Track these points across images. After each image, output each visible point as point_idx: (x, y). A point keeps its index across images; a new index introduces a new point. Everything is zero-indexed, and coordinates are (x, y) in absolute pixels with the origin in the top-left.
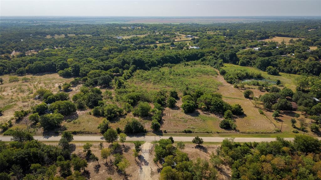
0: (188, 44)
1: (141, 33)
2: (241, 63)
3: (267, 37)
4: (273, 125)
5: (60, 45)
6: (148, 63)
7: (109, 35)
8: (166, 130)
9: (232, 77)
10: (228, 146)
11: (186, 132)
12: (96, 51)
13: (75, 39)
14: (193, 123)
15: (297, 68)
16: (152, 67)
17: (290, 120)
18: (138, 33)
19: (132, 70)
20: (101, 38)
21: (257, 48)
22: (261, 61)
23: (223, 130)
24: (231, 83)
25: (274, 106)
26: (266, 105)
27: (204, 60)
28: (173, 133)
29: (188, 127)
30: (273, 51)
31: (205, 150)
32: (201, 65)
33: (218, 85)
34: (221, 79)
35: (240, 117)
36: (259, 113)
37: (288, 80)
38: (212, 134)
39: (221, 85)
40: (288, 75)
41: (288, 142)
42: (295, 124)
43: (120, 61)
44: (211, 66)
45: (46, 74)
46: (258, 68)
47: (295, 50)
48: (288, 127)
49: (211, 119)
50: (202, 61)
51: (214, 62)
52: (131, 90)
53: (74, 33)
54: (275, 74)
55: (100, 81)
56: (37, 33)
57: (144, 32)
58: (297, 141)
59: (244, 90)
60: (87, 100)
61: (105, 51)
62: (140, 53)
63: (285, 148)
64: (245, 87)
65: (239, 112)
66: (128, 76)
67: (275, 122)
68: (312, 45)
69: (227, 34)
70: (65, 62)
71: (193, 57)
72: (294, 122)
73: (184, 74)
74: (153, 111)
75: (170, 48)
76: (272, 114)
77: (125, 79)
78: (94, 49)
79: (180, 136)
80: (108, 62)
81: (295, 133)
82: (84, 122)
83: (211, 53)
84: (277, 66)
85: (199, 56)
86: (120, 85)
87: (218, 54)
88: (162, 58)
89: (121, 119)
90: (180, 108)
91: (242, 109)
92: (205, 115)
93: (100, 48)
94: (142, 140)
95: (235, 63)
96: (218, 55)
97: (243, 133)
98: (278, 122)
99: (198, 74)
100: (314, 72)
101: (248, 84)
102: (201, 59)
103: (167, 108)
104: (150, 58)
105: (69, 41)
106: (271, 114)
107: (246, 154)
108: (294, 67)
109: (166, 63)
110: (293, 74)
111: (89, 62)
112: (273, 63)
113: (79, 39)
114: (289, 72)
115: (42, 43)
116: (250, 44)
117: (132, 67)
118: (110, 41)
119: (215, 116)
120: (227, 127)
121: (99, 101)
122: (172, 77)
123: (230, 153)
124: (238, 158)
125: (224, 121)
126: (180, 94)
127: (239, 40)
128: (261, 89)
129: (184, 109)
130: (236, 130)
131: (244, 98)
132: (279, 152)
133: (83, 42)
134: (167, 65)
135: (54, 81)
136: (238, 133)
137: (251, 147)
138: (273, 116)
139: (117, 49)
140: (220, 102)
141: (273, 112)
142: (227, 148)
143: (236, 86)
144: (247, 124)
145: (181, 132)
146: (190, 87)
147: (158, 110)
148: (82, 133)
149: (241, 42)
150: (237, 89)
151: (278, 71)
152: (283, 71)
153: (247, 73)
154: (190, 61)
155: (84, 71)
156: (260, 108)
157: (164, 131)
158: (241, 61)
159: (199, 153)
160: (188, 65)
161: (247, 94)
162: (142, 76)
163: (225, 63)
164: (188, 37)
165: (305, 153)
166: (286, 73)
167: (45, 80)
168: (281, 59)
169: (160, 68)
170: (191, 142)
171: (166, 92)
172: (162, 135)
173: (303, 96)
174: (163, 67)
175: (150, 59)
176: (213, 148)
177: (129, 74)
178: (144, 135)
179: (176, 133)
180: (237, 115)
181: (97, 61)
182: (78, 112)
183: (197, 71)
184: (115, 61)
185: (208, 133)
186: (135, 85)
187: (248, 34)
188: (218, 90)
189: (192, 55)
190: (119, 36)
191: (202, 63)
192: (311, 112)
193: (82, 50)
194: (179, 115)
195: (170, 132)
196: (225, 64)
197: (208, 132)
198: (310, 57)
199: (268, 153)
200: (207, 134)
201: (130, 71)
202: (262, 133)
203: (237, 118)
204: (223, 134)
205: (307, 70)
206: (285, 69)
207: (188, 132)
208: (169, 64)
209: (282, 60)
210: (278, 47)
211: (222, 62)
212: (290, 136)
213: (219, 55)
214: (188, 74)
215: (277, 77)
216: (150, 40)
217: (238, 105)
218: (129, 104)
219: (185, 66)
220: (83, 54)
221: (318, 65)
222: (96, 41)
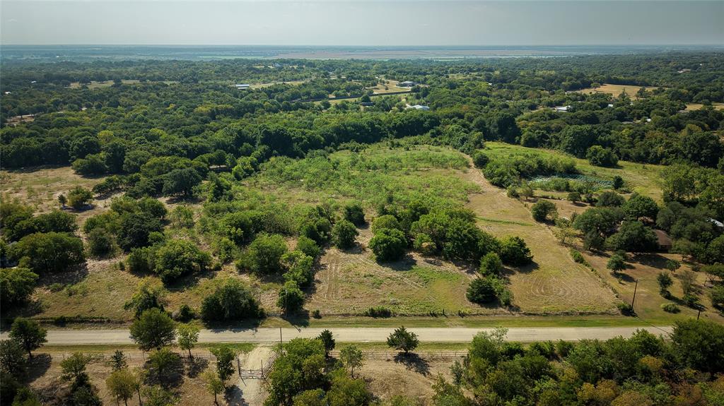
0: (404, 100)
1: (295, 76)
2: (525, 140)
3: (587, 85)
4: (611, 291)
5: (96, 103)
6: (301, 139)
7: (220, 82)
8: (318, 311)
9: (505, 170)
10: (487, 354)
11: (373, 314)
12: (179, 115)
13: (135, 89)
14: (396, 287)
15: (660, 149)
16: (310, 150)
17: (655, 277)
18: (288, 77)
19: (257, 158)
20: (198, 88)
21: (565, 108)
22: (575, 134)
23: (476, 308)
24: (500, 185)
25: (610, 240)
26: (591, 237)
27: (439, 133)
28: (339, 319)
29: (382, 299)
30: (601, 114)
31: (420, 365)
32: (431, 146)
33: (469, 191)
34: (477, 177)
35: (520, 272)
36: (573, 261)
37: (640, 177)
38: (445, 318)
39: (477, 190)
40: (640, 166)
41: (657, 342)
42: (669, 289)
43: (231, 135)
44: (455, 147)
45: (43, 168)
46: (566, 150)
47: (653, 109)
48: (649, 297)
49: (447, 276)
50: (433, 136)
51: (460, 138)
52: (245, 205)
53: (139, 78)
54: (608, 163)
55: (169, 184)
56: (49, 78)
57: (303, 75)
58: (684, 338)
59: (534, 202)
60: (121, 230)
61: (202, 115)
62: (286, 118)
63: (648, 361)
64: (535, 195)
65: (519, 259)
66: (247, 171)
67: (614, 282)
68: (690, 100)
69: (495, 79)
70: (92, 139)
71: (412, 128)
72: (665, 282)
73: (386, 166)
74: (292, 259)
75: (358, 109)
76: (606, 261)
77: (238, 178)
78: (175, 110)
79: (357, 327)
80: (200, 139)
81: (670, 312)
82: (98, 290)
83: (456, 118)
84: (612, 146)
85: (426, 124)
86: (219, 191)
87: (471, 120)
88: (337, 130)
89: (203, 281)
90: (368, 250)
91: (528, 251)
92: (429, 266)
93: (191, 107)
94: (248, 341)
95: (511, 140)
96: (471, 122)
97: (530, 314)
98: (622, 282)
99: (421, 165)
100: (703, 159)
101: (543, 188)
102: (431, 131)
103: (333, 251)
104: (305, 128)
105: (121, 93)
106: (602, 263)
107: (538, 377)
108: (652, 147)
109: (346, 142)
110: (652, 163)
111: (153, 138)
112: (603, 138)
113: (145, 89)
114: (641, 159)
115: (52, 100)
116: (547, 98)
117: (259, 150)
118: (218, 93)
119: (456, 268)
120: (486, 297)
121: (152, 234)
122: (355, 173)
123: (492, 376)
124: (514, 392)
125: (479, 281)
126: (371, 215)
127: (521, 90)
128: (575, 199)
129: (376, 251)
130: (511, 307)
131: (534, 222)
132: (632, 373)
133: (153, 95)
134: (347, 145)
135: (58, 184)
136: (517, 315)
137: (551, 356)
138: (609, 267)
139: (231, 109)
140: (470, 232)
141: (609, 256)
142: (483, 363)
143: (514, 192)
144: (540, 290)
145: (362, 315)
146: (397, 195)
147: (303, 256)
148: (82, 322)
149: (528, 95)
150: (516, 200)
151: (615, 156)
152: (627, 157)
153: (539, 162)
154: (405, 138)
155: (135, 160)
156: (574, 247)
157: (314, 313)
158: (525, 134)
159: (404, 376)
160: (398, 145)
161: (540, 210)
162: (281, 172)
163: (489, 141)
164: (405, 85)
165: (708, 374)
166: (634, 161)
167: (36, 183)
168: (621, 129)
169: (331, 152)
170: (384, 344)
171: (337, 208)
172: (306, 325)
173: (684, 214)
174: (337, 150)
175: (306, 131)
176: (446, 359)
177: (249, 166)
178: (254, 325)
179: (346, 319)
180: (513, 265)
181: (175, 137)
182: (91, 263)
183: (420, 160)
184: (219, 136)
185: (434, 315)
186: (260, 193)
187: (544, 78)
188: (469, 201)
189: (409, 122)
190: (242, 84)
191: (433, 140)
192: (710, 255)
193: (145, 114)
194: (360, 268)
195: (330, 315)
196: (487, 142)
197: (436, 312)
198: (689, 125)
199: (602, 375)
200: (432, 319)
201: (252, 158)
202: (581, 314)
203: (513, 273)
204: (475, 318)
205: (684, 155)
206: (633, 152)
207: (380, 315)
208: (353, 144)
209: (624, 131)
210: (611, 105)
211: (480, 138)
212: (658, 321)
213: (474, 122)
214: (397, 164)
215: (613, 172)
216: (313, 91)
217: (517, 238)
218: (231, 239)
219: (391, 149)
220: (146, 121)
221: (712, 142)
222: (185, 93)
